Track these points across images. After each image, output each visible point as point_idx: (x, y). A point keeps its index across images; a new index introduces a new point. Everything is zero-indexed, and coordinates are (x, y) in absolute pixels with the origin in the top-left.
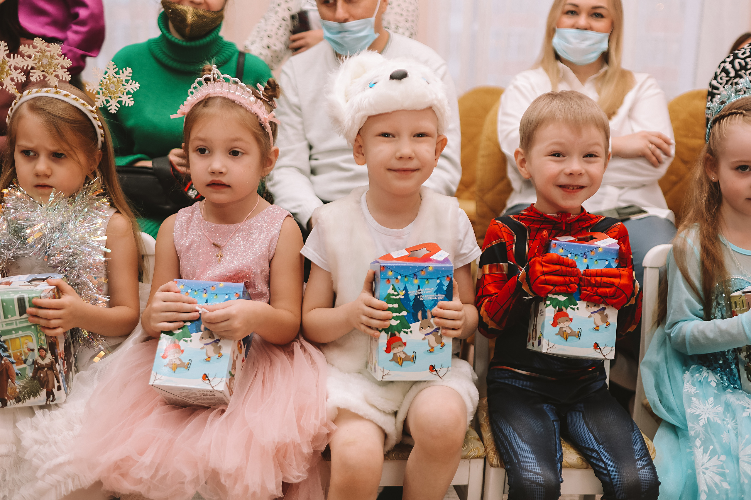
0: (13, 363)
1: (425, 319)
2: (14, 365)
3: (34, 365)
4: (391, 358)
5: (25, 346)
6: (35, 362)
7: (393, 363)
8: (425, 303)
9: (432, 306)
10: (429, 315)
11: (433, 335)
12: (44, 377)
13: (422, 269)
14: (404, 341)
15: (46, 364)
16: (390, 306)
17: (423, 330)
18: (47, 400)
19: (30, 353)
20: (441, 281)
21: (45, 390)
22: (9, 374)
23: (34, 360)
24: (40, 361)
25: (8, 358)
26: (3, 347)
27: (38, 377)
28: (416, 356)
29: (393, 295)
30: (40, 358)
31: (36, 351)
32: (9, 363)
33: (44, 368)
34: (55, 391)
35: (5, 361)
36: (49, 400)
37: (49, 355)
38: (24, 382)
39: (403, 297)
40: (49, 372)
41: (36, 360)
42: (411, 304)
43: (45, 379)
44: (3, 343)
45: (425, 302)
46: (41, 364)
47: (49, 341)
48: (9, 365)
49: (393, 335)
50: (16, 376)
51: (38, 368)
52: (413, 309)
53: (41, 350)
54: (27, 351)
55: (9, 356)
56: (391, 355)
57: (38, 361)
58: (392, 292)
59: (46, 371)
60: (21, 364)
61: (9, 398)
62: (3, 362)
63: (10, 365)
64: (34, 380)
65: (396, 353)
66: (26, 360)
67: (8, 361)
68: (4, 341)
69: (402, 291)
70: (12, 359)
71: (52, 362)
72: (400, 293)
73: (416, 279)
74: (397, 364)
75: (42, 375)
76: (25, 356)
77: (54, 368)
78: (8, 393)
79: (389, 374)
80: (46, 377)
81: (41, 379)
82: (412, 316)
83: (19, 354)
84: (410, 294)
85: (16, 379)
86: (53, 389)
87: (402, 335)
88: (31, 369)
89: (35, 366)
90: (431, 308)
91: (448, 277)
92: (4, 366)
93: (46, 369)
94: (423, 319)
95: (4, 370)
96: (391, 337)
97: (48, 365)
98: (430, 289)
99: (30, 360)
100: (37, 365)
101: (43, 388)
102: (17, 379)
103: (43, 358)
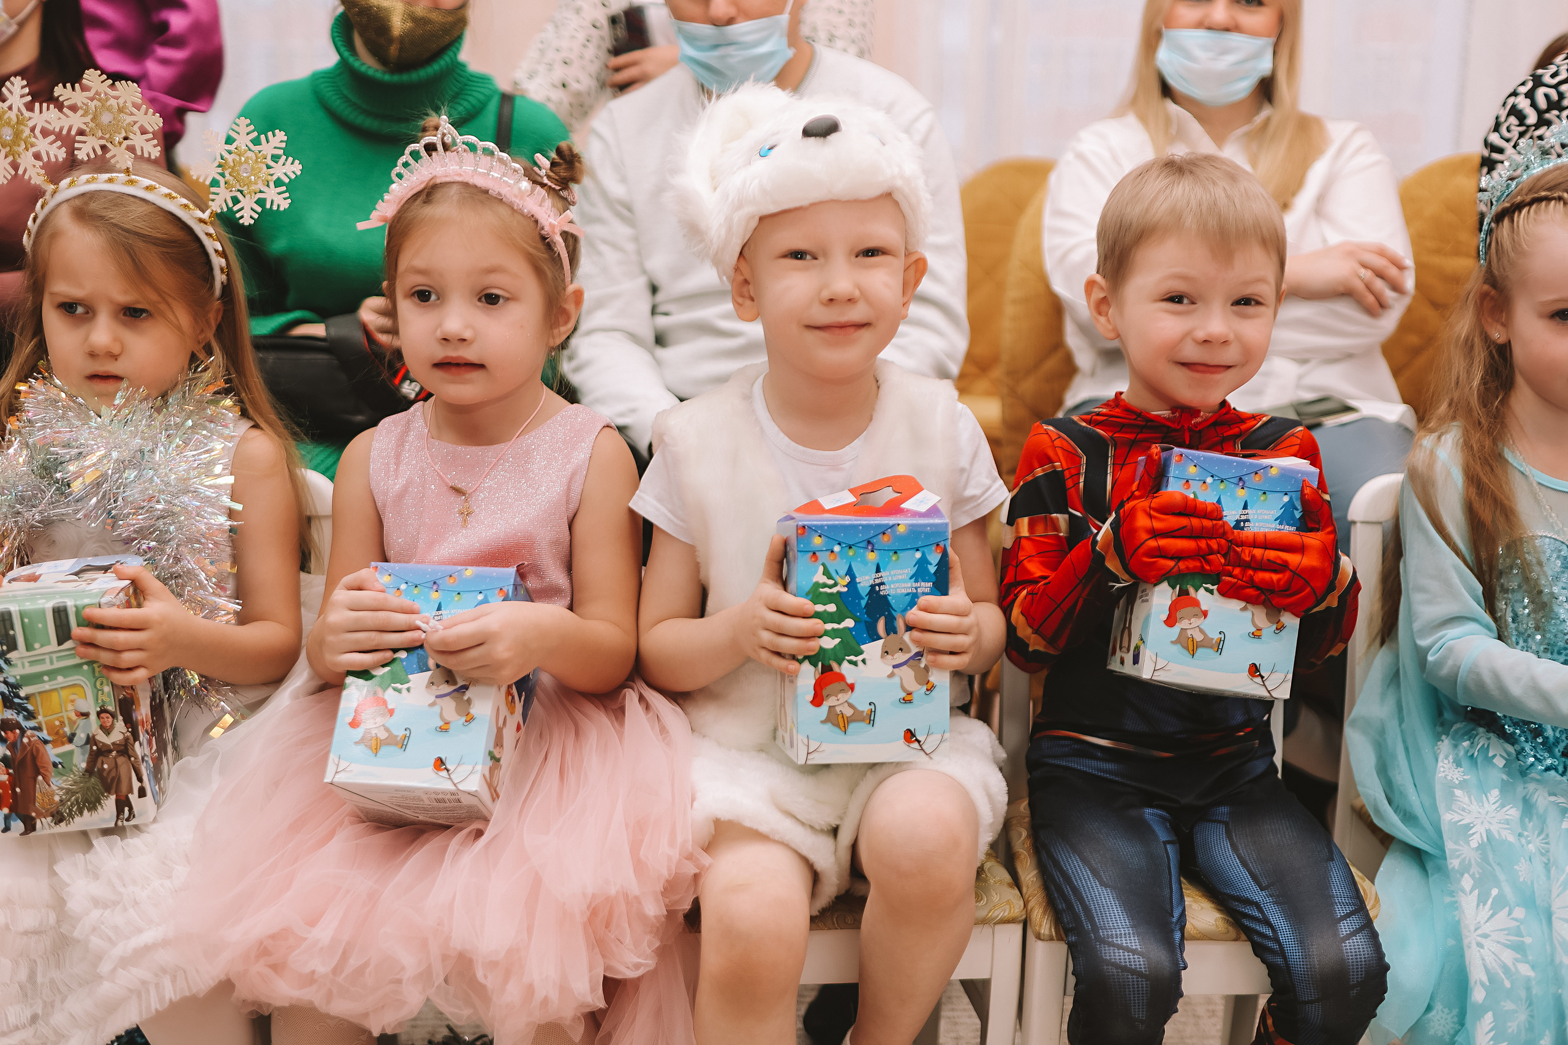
0: (46, 742)
1: (892, 635)
2: (49, 747)
3: (89, 746)
4: (824, 717)
5: (70, 707)
6: (90, 740)
7: (828, 726)
8: (892, 602)
9: (906, 607)
10: (900, 624)
11: (911, 667)
12: (110, 771)
13: (884, 530)
14: (849, 681)
15: (113, 744)
16: (820, 608)
17: (889, 657)
18: (118, 818)
19: (81, 722)
20: (923, 554)
21: (113, 797)
22: (39, 764)
23: (88, 734)
24: (101, 737)
25: (36, 733)
26: (26, 710)
27: (98, 769)
28: (875, 712)
29: (825, 585)
30: (101, 732)
31: (93, 717)
32: (39, 741)
33: (111, 751)
34: (134, 798)
35: (29, 739)
36: (121, 816)
37: (120, 725)
38: (69, 781)
39: (845, 589)
40: (121, 760)
41: (94, 736)
42: (863, 603)
43: (113, 774)
44: (25, 701)
45: (892, 599)
46: (103, 743)
47: (118, 697)
48: (37, 745)
49: (827, 669)
50: (54, 769)
51: (97, 752)
52: (866, 613)
53: (103, 715)
54: (73, 717)
55: (39, 729)
56: (823, 710)
57: (97, 738)
58: (823, 579)
59: (115, 758)
60: (63, 744)
61: (40, 815)
62: (25, 740)
63: (40, 746)
64: (90, 776)
65: (834, 706)
66: (74, 735)
67: (36, 738)
68: (27, 698)
69: (843, 578)
70: (44, 734)
71: (126, 739)
72: (839, 580)
73: (872, 551)
74: (836, 730)
75: (106, 766)
76: (71, 727)
77: (131, 752)
78: (37, 804)
79: (819, 750)
80: (114, 770)
81: (105, 774)
82: (864, 628)
83: (57, 723)
84: (859, 583)
85: (53, 774)
86: (130, 795)
87: (846, 669)
88: (83, 754)
89: (91, 748)
90: (905, 610)
91: (938, 545)
92: (29, 748)
93: (114, 753)
94: (888, 634)
95: (29, 756)
96: (822, 673)
97: (118, 744)
98: (902, 572)
99: (81, 737)
100: (96, 745)
101: (109, 792)
102: (56, 776)
103: (107, 731)
